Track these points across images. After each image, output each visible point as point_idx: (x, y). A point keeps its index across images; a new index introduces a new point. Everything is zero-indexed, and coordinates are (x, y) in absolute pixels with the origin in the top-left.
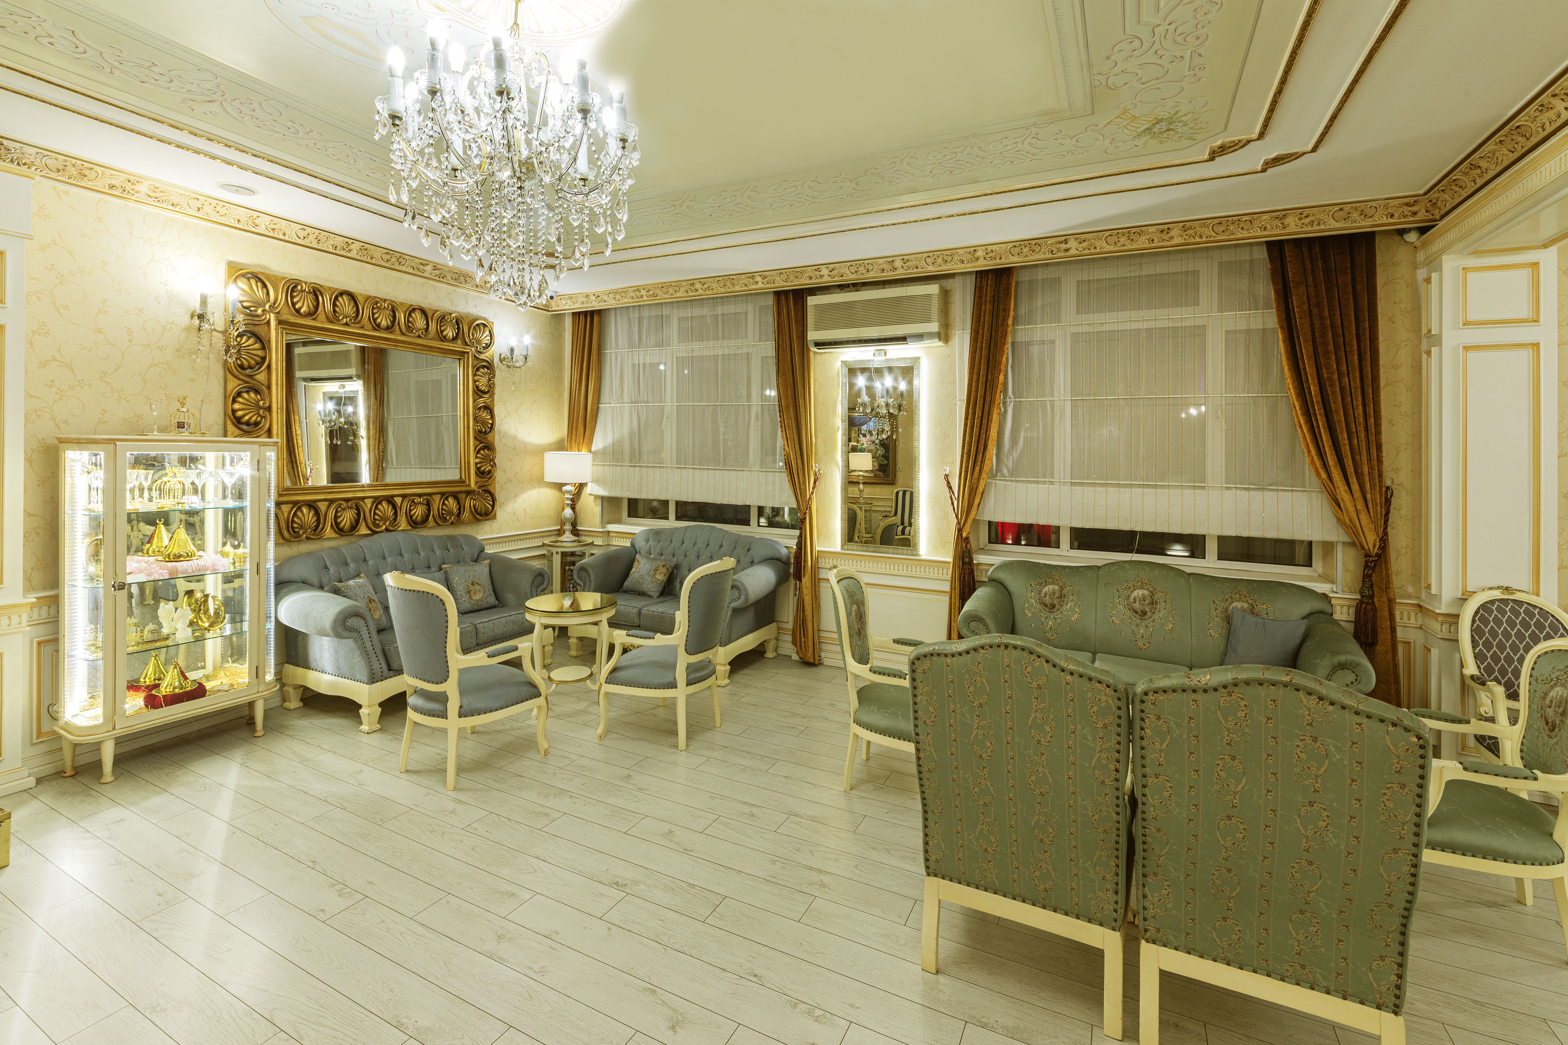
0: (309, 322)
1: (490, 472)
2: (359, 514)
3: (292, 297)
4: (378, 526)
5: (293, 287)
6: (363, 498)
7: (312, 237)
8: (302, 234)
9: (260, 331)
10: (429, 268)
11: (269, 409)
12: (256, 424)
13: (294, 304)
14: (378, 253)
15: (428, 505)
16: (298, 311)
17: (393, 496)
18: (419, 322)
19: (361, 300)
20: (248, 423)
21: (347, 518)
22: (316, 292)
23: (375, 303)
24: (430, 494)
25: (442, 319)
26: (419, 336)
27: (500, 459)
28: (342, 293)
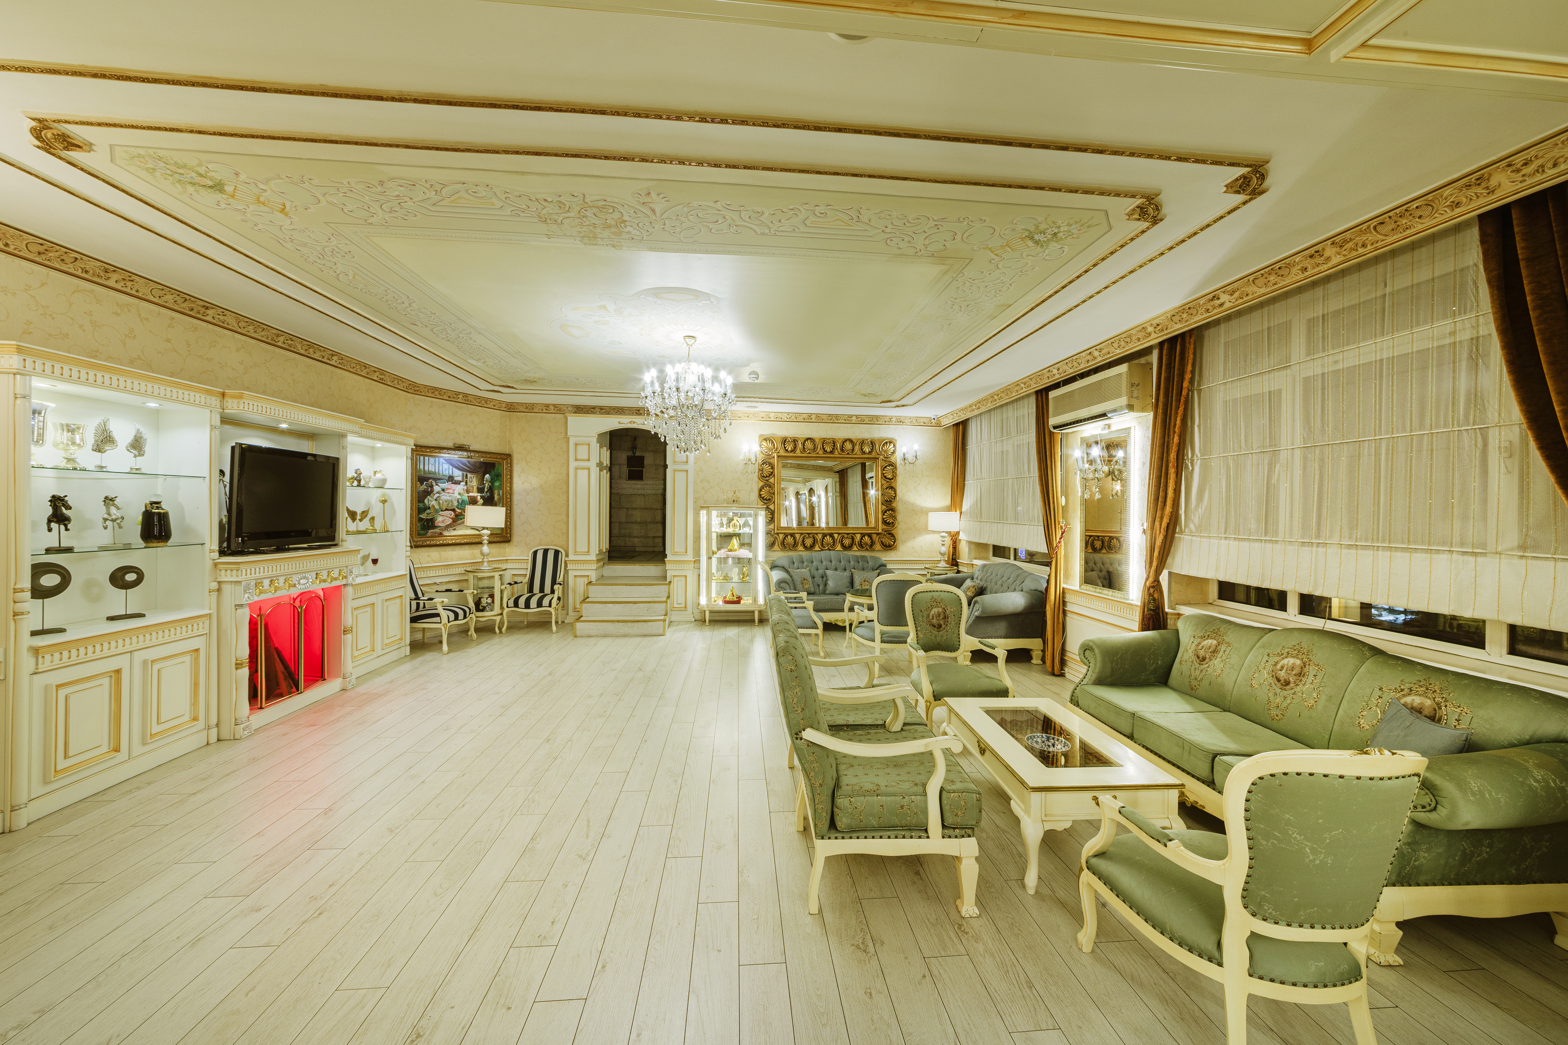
0: (791, 454)
1: (893, 523)
2: (814, 541)
3: (784, 445)
4: (824, 547)
5: (784, 441)
6: (817, 534)
7: (793, 417)
8: (788, 417)
9: (771, 461)
10: (854, 418)
11: (774, 493)
12: (769, 499)
13: (785, 448)
14: (825, 417)
15: (853, 538)
16: (787, 450)
17: (833, 534)
18: (848, 446)
19: (817, 441)
20: (766, 499)
21: (809, 542)
22: (795, 441)
23: (824, 441)
24: (854, 534)
25: (862, 442)
26: (848, 454)
27: (900, 517)
28: (808, 439)
